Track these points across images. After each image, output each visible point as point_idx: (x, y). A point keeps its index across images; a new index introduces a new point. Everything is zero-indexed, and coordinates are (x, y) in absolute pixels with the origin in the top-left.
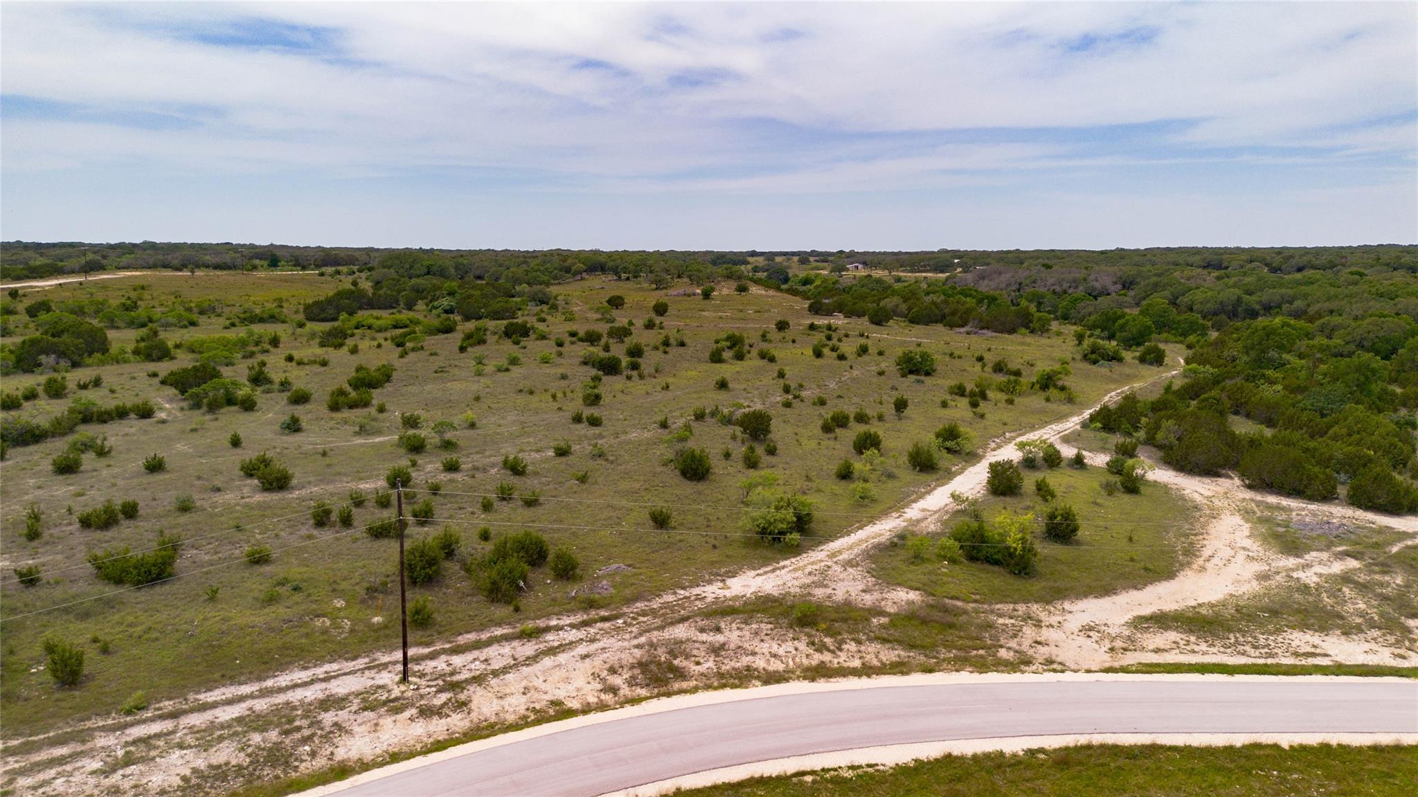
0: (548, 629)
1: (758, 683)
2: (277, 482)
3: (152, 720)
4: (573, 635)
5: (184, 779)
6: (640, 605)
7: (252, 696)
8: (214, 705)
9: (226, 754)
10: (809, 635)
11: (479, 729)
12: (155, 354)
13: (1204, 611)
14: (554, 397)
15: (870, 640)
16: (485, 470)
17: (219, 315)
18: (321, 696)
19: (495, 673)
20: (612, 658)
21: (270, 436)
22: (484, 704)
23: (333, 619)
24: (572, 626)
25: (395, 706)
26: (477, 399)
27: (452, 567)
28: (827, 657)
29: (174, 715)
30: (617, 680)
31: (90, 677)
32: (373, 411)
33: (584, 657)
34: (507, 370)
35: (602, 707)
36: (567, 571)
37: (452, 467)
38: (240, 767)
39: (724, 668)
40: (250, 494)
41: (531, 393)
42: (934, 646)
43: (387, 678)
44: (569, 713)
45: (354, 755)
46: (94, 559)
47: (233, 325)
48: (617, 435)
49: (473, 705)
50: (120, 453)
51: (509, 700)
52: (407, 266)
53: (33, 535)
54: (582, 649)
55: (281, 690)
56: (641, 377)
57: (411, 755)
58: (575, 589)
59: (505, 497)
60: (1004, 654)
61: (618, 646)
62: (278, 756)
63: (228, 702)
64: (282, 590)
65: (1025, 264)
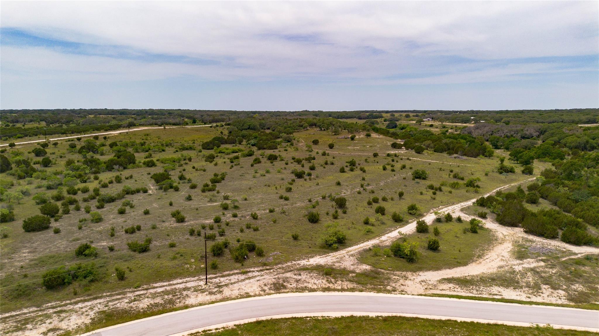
0: (250, 272)
1: (307, 291)
2: (181, 220)
3: (141, 290)
4: (257, 274)
5: (148, 306)
6: (280, 266)
7: (166, 286)
8: (157, 287)
9: (158, 300)
10: (327, 278)
11: (224, 299)
12: (150, 164)
13: (468, 278)
14: (276, 188)
15: (346, 281)
16: (245, 217)
17: (173, 147)
18: (184, 287)
19: (232, 284)
20: (265, 281)
21: (182, 201)
22: (227, 292)
23: (190, 265)
24: (257, 271)
25: (203, 291)
26: (250, 189)
27: (227, 251)
28: (331, 285)
29: (147, 289)
30: (266, 288)
31: (126, 278)
32: (215, 192)
33: (258, 281)
34: (264, 175)
35: (260, 295)
36: (260, 254)
37: (235, 216)
38: (161, 304)
39: (298, 286)
40: (172, 223)
41: (269, 186)
42: (366, 284)
43: (202, 283)
44: (250, 296)
45: (190, 303)
46: (129, 245)
47: (177, 151)
48: (292, 204)
49: (224, 292)
50: (137, 206)
51: (234, 291)
52: (241, 125)
53: (112, 235)
54: (258, 278)
55: (174, 285)
56: (310, 179)
57: (205, 304)
58: (261, 260)
59: (248, 227)
60: (389, 288)
61: (269, 278)
62: (171, 302)
63: (160, 287)
64: (178, 256)
65: (503, 120)
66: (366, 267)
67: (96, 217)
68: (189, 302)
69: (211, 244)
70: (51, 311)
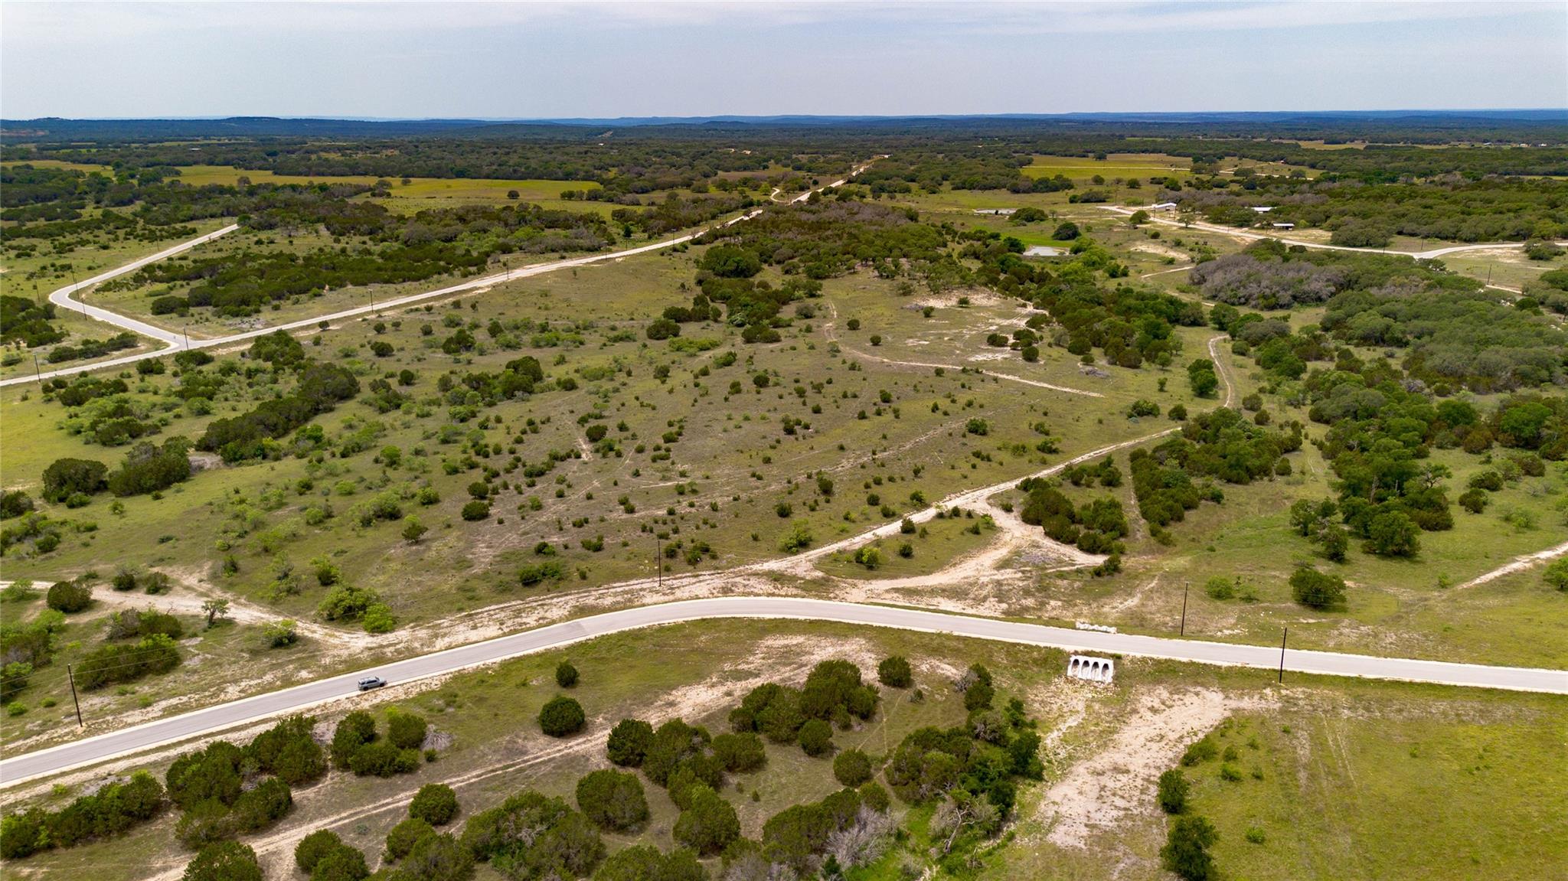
0: (701, 575)
1: (752, 596)
2: (631, 510)
3: (603, 589)
4: (708, 577)
5: (611, 603)
6: (732, 570)
7: (624, 586)
8: (616, 587)
9: (619, 599)
10: (775, 584)
11: (676, 600)
13: (920, 588)
14: (751, 455)
15: (793, 587)
16: (703, 507)
18: (640, 588)
19: (683, 586)
20: (715, 585)
21: (628, 477)
22: (678, 594)
23: (644, 567)
24: (709, 575)
25: (657, 592)
26: (716, 455)
27: (680, 551)
28: (777, 591)
29: (608, 589)
30: (714, 591)
31: (588, 578)
32: (668, 462)
33: (708, 584)
34: (740, 427)
35: (708, 598)
36: (714, 557)
37: (692, 505)
38: (622, 602)
39: (745, 591)
40: (619, 514)
41: (742, 451)
42: (812, 591)
43: (656, 585)
44: (700, 599)
45: (647, 602)
46: (581, 541)
48: (765, 487)
49: (676, 594)
50: (575, 485)
51: (685, 594)
52: (722, 263)
53: (561, 529)
54: (708, 582)
55: (631, 585)
57: (660, 604)
58: (714, 563)
59: (705, 523)
60: (832, 595)
61: (719, 582)
62: (630, 600)
63: (619, 587)
64: (632, 556)
65: (1328, 222)
66: (819, 574)
67: (536, 504)
68: (645, 601)
69: (665, 543)
70: (535, 604)
